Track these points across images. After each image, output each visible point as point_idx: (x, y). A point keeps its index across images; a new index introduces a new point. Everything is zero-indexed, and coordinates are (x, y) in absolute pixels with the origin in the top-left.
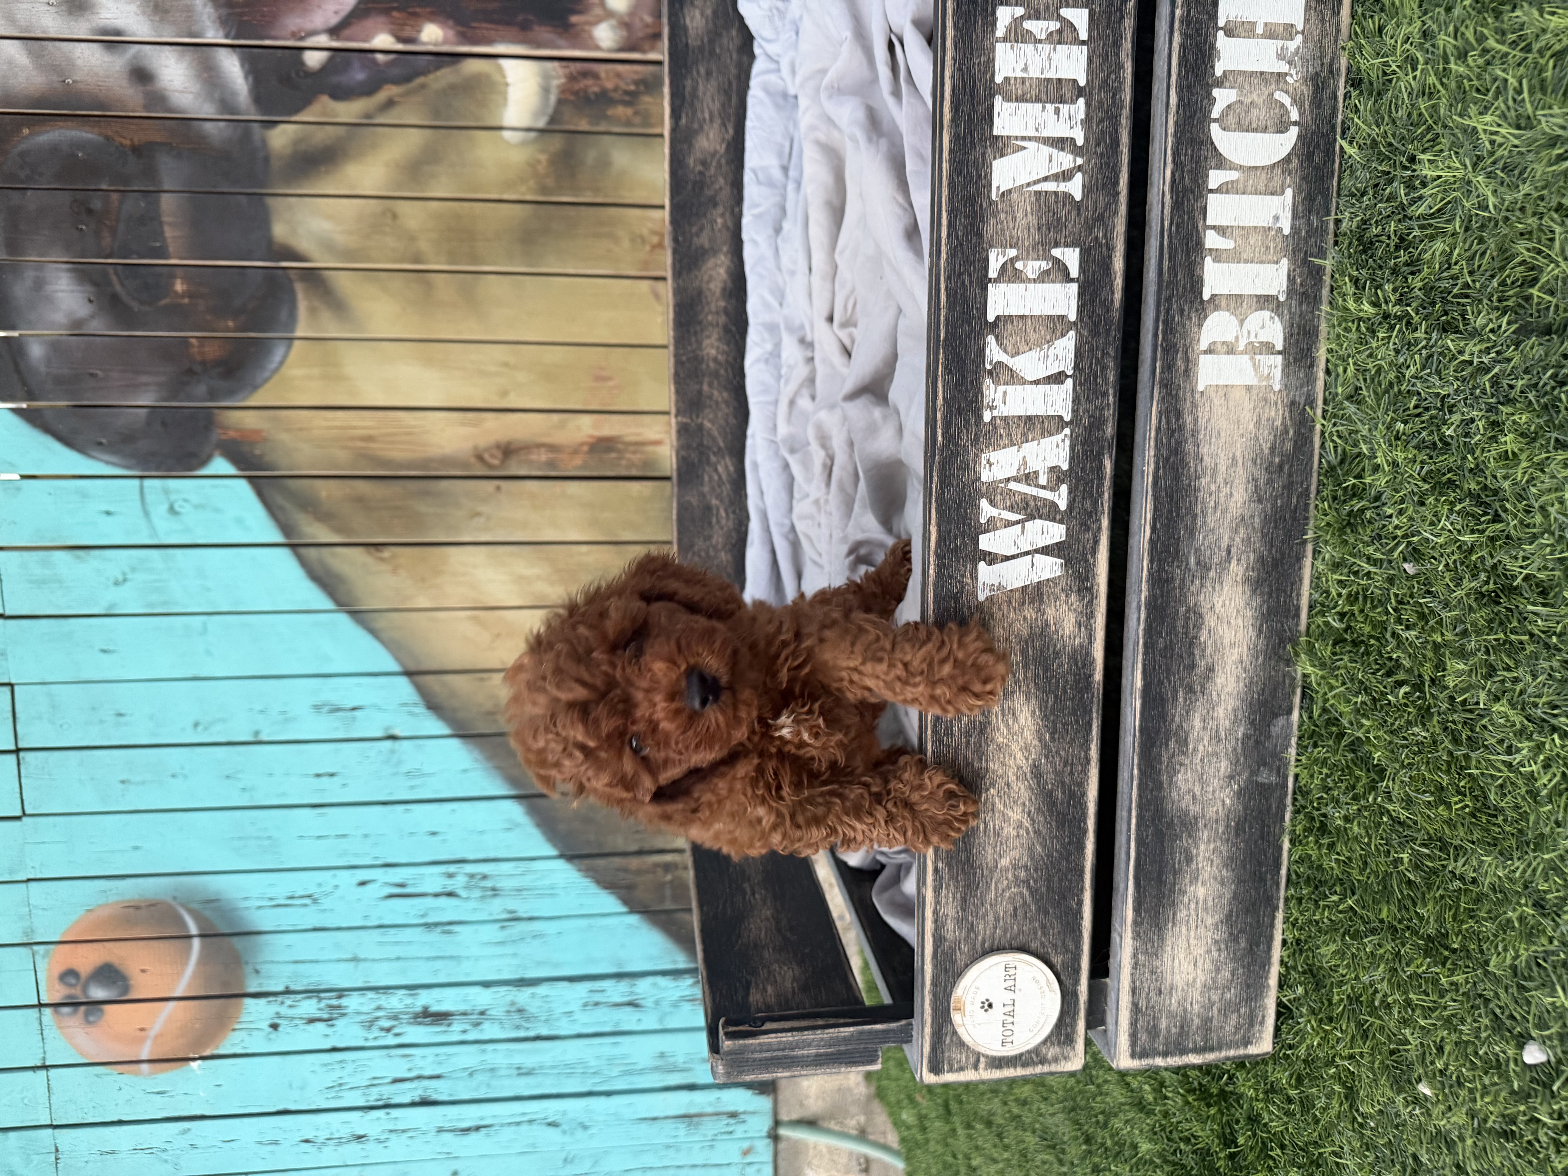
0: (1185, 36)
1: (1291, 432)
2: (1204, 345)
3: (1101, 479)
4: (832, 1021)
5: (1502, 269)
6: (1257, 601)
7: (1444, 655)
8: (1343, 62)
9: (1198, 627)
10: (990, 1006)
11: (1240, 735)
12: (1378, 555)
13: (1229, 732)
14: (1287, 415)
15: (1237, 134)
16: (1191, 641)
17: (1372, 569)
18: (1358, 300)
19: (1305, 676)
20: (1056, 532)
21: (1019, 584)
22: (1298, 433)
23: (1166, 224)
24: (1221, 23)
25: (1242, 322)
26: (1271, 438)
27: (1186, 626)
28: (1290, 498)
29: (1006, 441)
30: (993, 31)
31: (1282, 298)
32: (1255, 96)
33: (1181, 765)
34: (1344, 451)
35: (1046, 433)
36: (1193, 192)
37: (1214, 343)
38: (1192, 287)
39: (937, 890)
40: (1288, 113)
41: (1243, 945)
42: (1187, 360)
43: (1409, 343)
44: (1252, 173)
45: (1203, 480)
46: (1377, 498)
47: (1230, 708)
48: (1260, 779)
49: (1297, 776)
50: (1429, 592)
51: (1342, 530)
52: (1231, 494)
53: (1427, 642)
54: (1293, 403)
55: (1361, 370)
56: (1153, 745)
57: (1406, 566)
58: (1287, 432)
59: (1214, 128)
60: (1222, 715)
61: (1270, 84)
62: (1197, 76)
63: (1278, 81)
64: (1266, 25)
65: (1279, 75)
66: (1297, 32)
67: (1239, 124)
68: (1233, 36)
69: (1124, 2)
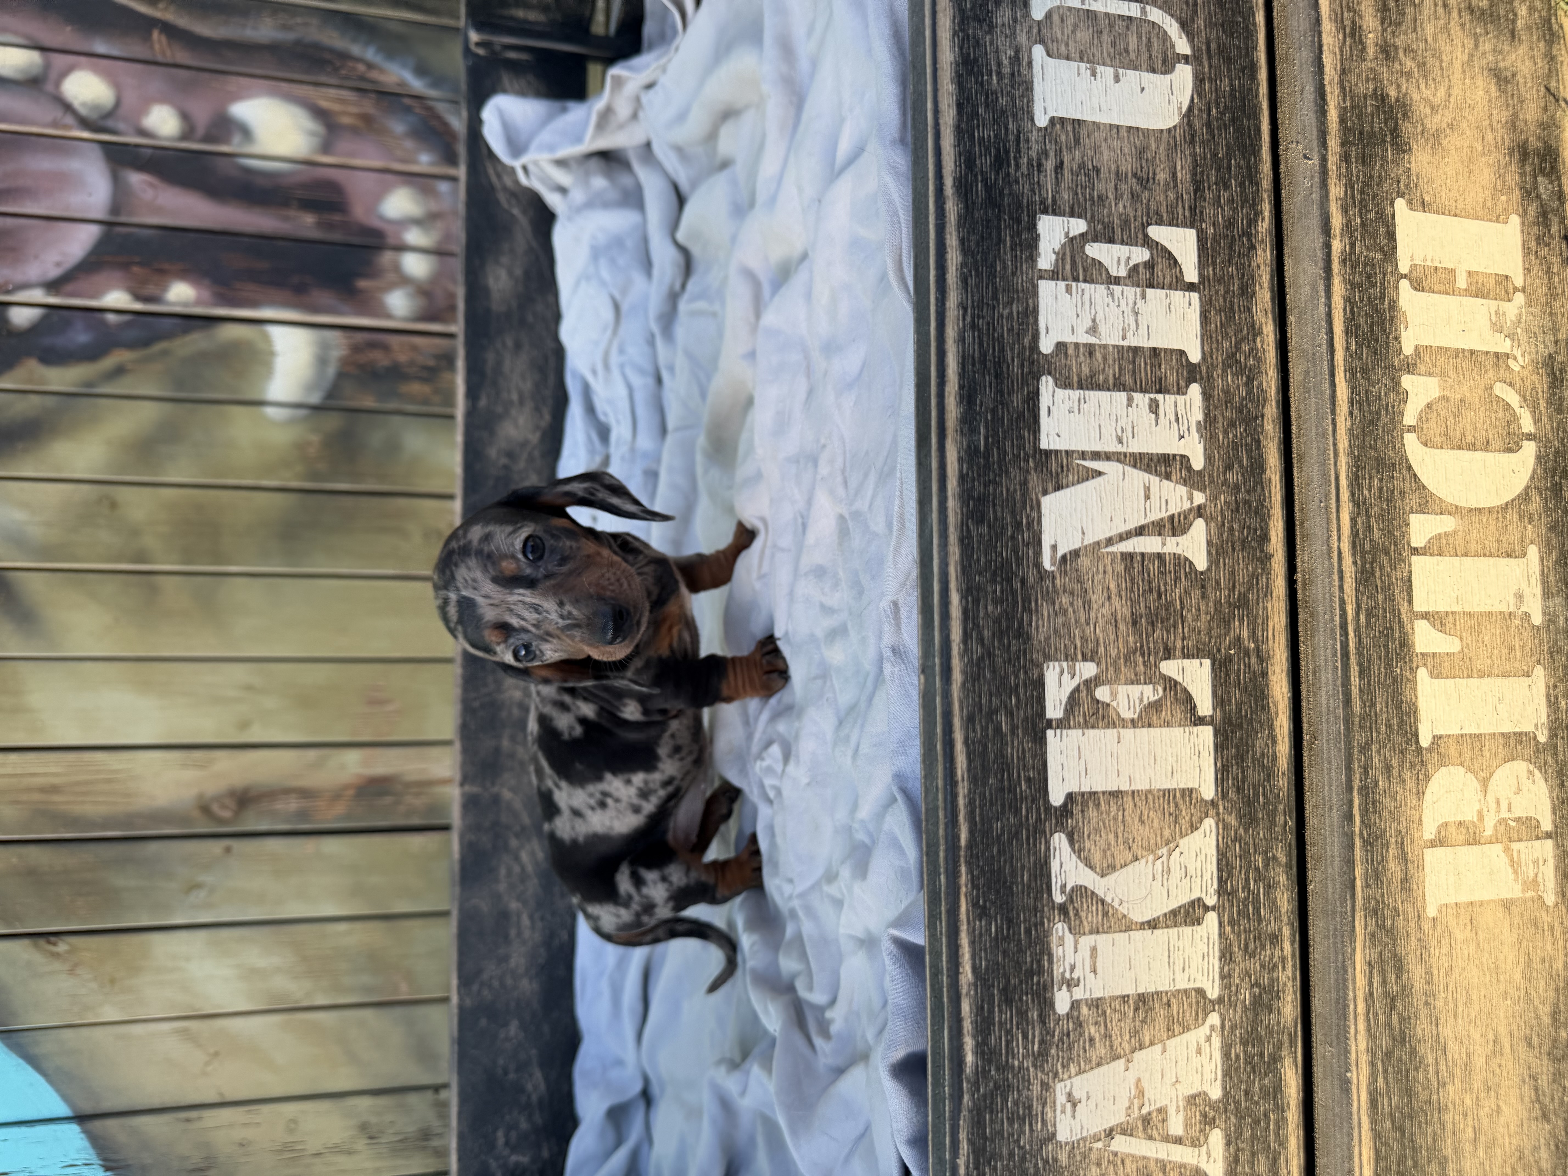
0: (1350, 286)
2: (1429, 831)
15: (1445, 452)
23: (1350, 609)
24: (1403, 267)
25: (1485, 784)
26: (1551, 994)
29: (1101, 1051)
30: (1032, 260)
31: (1542, 737)
32: (1465, 390)
35: (1176, 1027)
36: (1387, 552)
37: (1445, 825)
38: (1402, 723)
40: (1517, 418)
42: (1404, 858)
44: (1475, 519)
45: (1450, 1088)
52: (1499, 1111)
59: (1410, 440)
61: (1486, 372)
62: (1376, 354)
63: (1497, 365)
64: (1470, 273)
65: (1497, 355)
66: (1516, 290)
67: (1446, 435)
68: (1423, 290)
69: (1253, 221)
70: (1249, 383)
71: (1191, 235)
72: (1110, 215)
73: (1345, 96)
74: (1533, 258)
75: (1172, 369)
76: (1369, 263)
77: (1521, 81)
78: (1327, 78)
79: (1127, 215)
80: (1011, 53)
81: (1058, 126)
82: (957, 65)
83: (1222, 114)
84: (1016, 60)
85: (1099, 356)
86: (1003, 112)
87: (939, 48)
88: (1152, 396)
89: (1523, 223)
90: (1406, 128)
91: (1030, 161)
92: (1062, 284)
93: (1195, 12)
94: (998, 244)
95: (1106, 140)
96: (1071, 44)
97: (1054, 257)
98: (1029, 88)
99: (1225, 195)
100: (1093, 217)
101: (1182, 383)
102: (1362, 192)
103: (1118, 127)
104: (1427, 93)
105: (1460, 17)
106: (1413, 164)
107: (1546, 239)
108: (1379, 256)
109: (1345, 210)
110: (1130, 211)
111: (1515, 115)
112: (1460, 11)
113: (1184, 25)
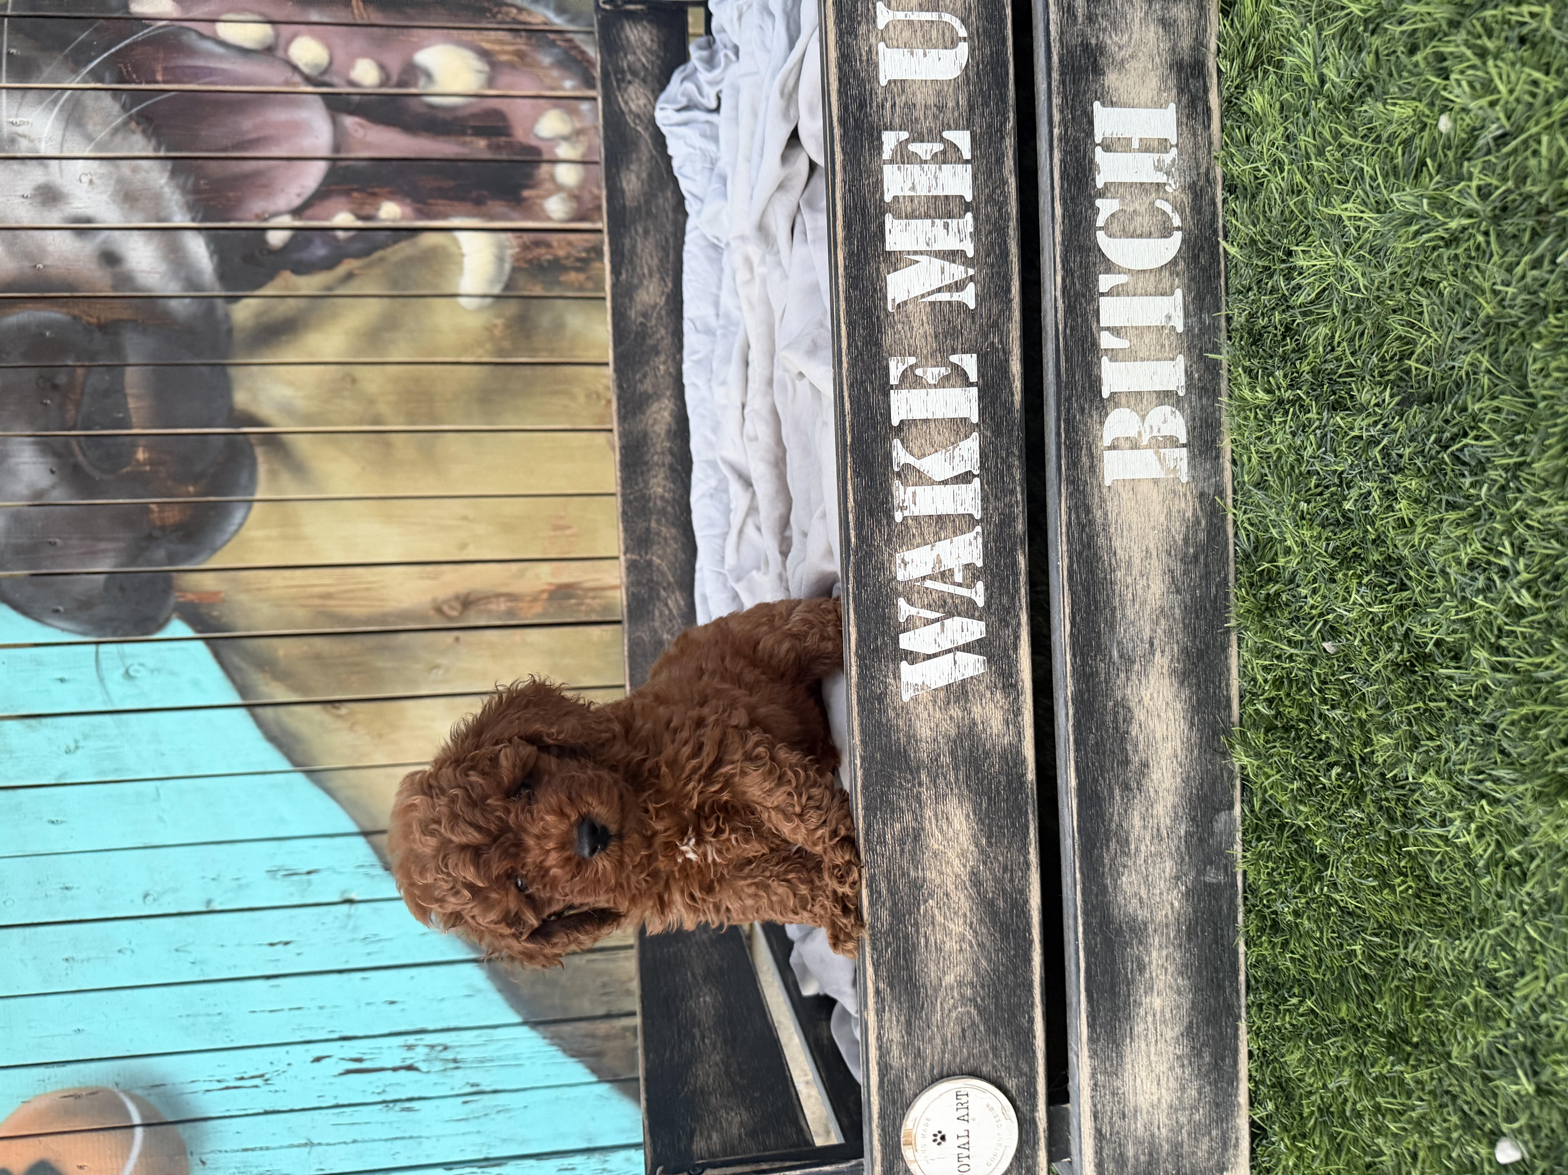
0: (1065, 153)
1: (1203, 523)
2: (1107, 442)
3: (1016, 575)
4: (777, 1165)
5: (1380, 346)
6: (1185, 693)
7: (1369, 731)
8: (1219, 171)
9: (1128, 721)
10: (943, 1138)
11: (1183, 833)
12: (1299, 637)
13: (1171, 830)
14: (1197, 505)
15: (1123, 240)
16: (1123, 737)
17: (1293, 651)
18: (1253, 389)
19: (1243, 768)
20: (976, 629)
21: (943, 683)
22: (1211, 524)
23: (1061, 328)
24: (1098, 139)
25: (1143, 418)
26: (1184, 529)
27: (1115, 720)
28: (1208, 587)
29: (918, 540)
30: (880, 154)
31: (1181, 393)
32: (1137, 205)
33: (1125, 866)
34: (1257, 537)
35: (958, 531)
36: (1084, 296)
37: (1117, 439)
38: (1091, 386)
39: (880, 1013)
40: (1169, 219)
41: (1207, 1059)
42: (1092, 456)
43: (1304, 426)
44: (1141, 276)
45: (1118, 573)
46: (1291, 581)
47: (1169, 805)
48: (1207, 879)
49: (1245, 873)
50: (1350, 669)
51: (1261, 616)
52: (1148, 586)
53: (1352, 719)
54: (1202, 495)
55: (1265, 457)
56: (1094, 846)
57: (1325, 645)
58: (1199, 523)
59: (1100, 235)
60: (1161, 813)
61: (1150, 194)
62: (1080, 189)
63: (1158, 190)
64: (1141, 140)
65: (1158, 184)
66: (1172, 146)
67: (1123, 230)
68: (1110, 151)
69: (1003, 124)
70: (1000, 210)
71: (967, 133)
72: (922, 128)
73: (1063, 46)
74: (1184, 127)
75: (956, 205)
76: (1077, 139)
77: (1180, 23)
78: (1052, 39)
79: (931, 127)
80: (867, 48)
81: (893, 84)
82: (839, 58)
83: (986, 67)
84: (870, 52)
85: (916, 201)
86: (863, 80)
88: (945, 220)
89: (1178, 108)
90: (1102, 61)
91: (878, 104)
92: (896, 166)
93: (970, 13)
94: (862, 148)
95: (919, 88)
96: (900, 39)
97: (891, 152)
98: (876, 66)
99: (987, 111)
100: (912, 130)
101: (962, 213)
102: (1073, 100)
103: (926, 81)
104: (1116, 39)
106: (1106, 80)
107: (1194, 116)
108: (1082, 134)
109: (1061, 111)
110: (933, 125)
111: (1175, 45)
113: (963, 21)
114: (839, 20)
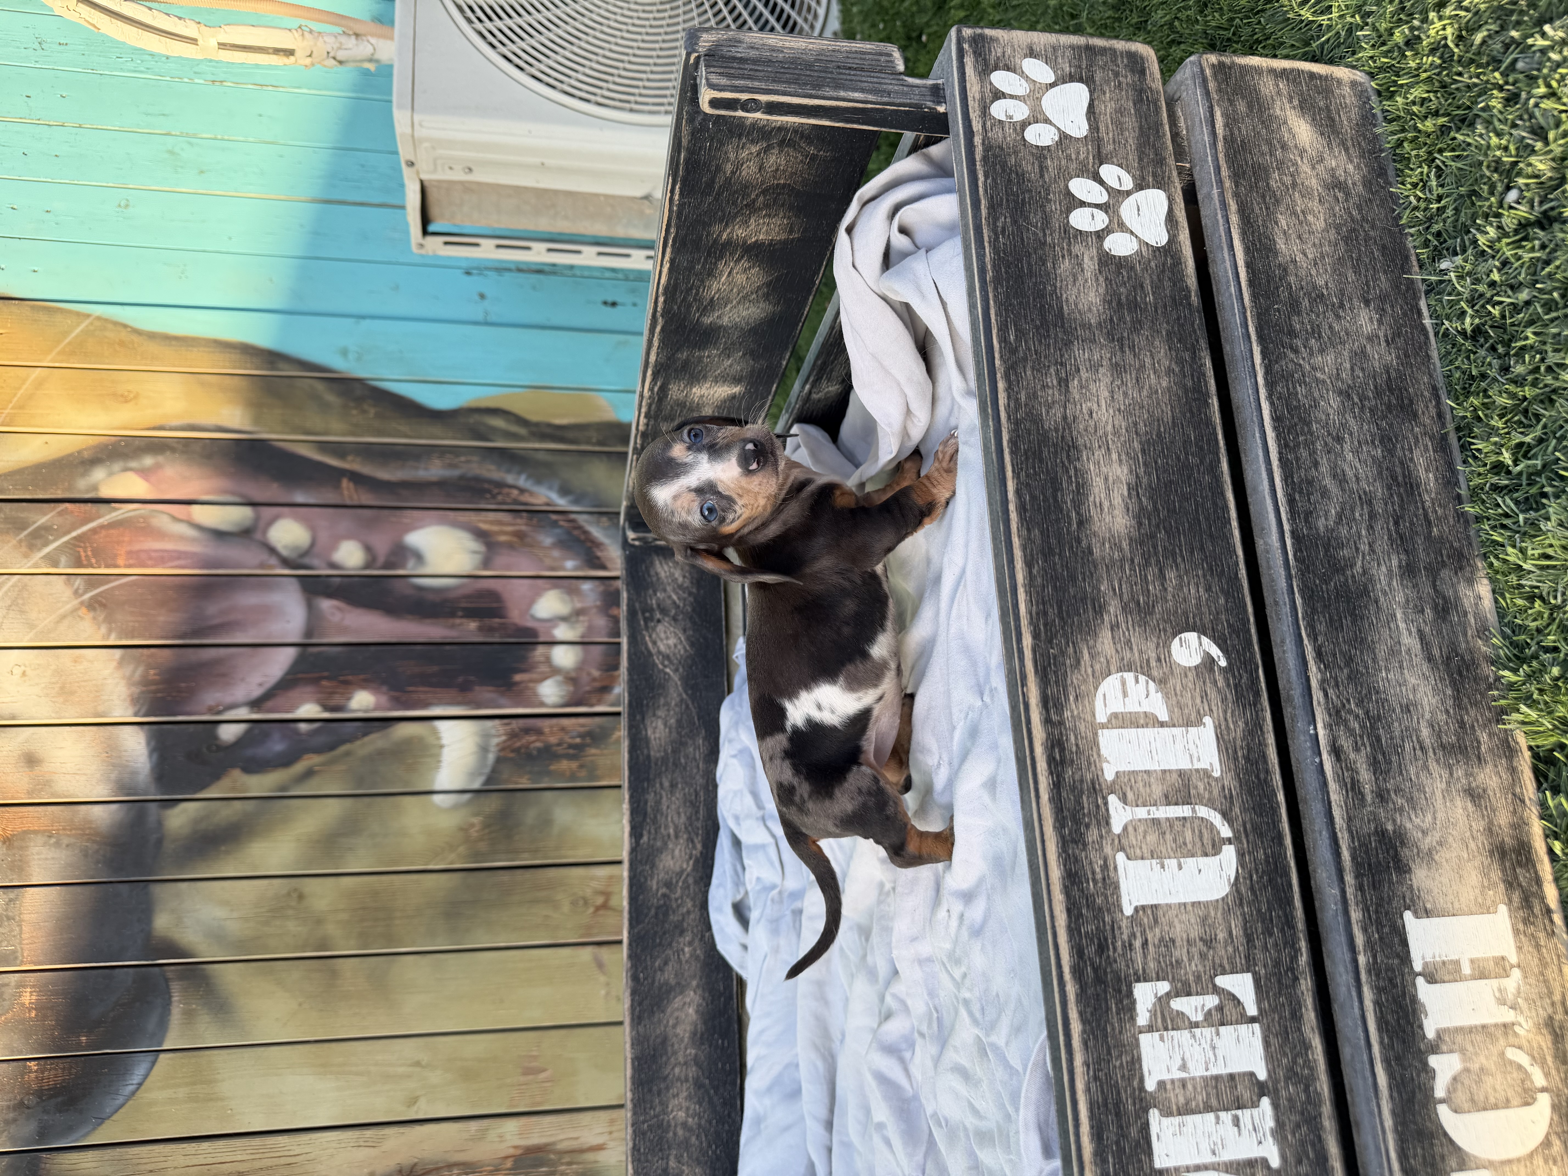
0: (1377, 990)
15: (1474, 1115)
24: (1417, 966)
30: (1133, 1018)
32: (1482, 1059)
40: (1529, 1076)
44: (1507, 1169)
59: (1443, 1112)
61: (1497, 1039)
62: (1404, 1042)
63: (1506, 1034)
64: (1472, 961)
65: (1505, 1026)
66: (1512, 966)
67: (1472, 1100)
68: (1436, 982)
69: (1294, 958)
70: (1306, 1089)
71: (1248, 978)
72: (1186, 974)
73: (1353, 838)
74: (1522, 936)
75: (1245, 1088)
76: (1389, 969)
77: (1491, 794)
78: (1337, 826)
79: (1199, 972)
80: (1100, 862)
81: (1141, 912)
82: (1064, 879)
83: (1261, 877)
84: (1105, 867)
85: (1190, 1087)
86: (1100, 909)
87: (1049, 868)
88: (1233, 1112)
89: (1510, 910)
90: (1405, 853)
91: (1123, 943)
92: (1156, 1035)
93: (1232, 803)
94: (1107, 1012)
95: (1177, 916)
96: (1144, 846)
97: (1148, 1015)
98: (1117, 887)
99: (1270, 942)
100: (1173, 978)
101: (1255, 1098)
102: (1377, 912)
103: (1185, 904)
104: (1417, 821)
105: (1435, 754)
106: (1414, 880)
107: (1531, 919)
108: (1396, 961)
109: (1365, 930)
110: (1200, 968)
111: (1491, 822)
112: (1434, 750)
113: (1225, 815)
114: (1060, 823)
